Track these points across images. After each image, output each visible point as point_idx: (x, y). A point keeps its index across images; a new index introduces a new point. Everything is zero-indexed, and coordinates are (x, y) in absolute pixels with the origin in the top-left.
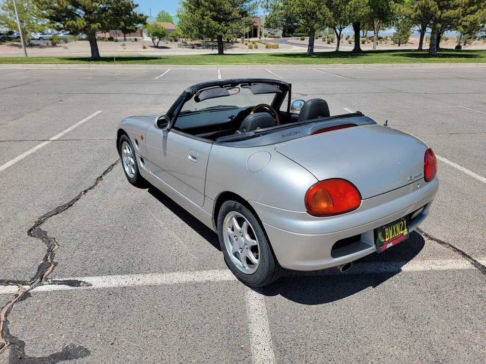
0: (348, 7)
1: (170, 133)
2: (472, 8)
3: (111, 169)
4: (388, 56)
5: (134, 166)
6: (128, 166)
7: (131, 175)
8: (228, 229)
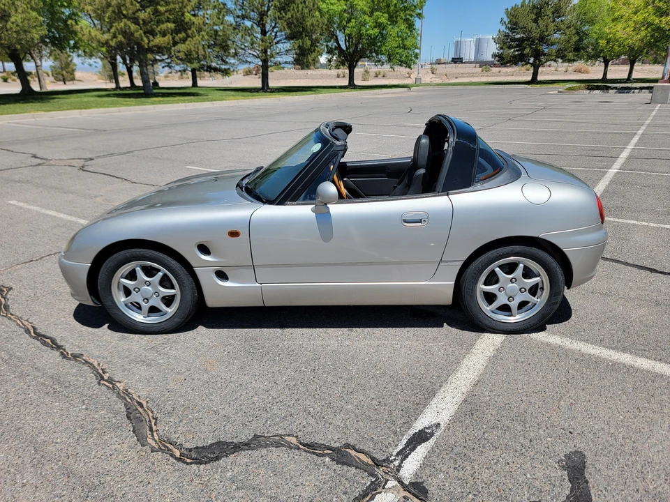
5: (173, 297)
6: (143, 304)
7: (153, 319)
8: (481, 287)
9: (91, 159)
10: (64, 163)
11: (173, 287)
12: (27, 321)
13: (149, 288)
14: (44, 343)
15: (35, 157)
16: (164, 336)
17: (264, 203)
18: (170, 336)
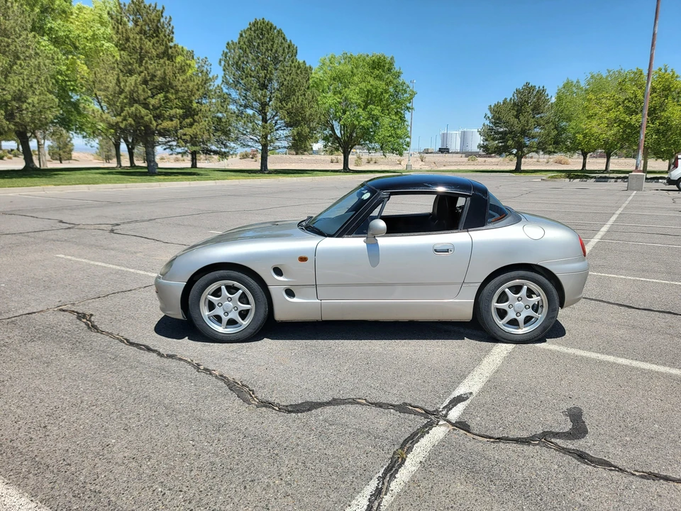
4: (98, 176)
5: (247, 311)
6: (223, 316)
7: (230, 330)
8: (495, 304)
9: (118, 225)
10: (93, 227)
11: (248, 303)
12: (118, 335)
13: (230, 303)
14: (141, 349)
15: (61, 222)
16: (238, 344)
17: (326, 237)
18: (244, 344)
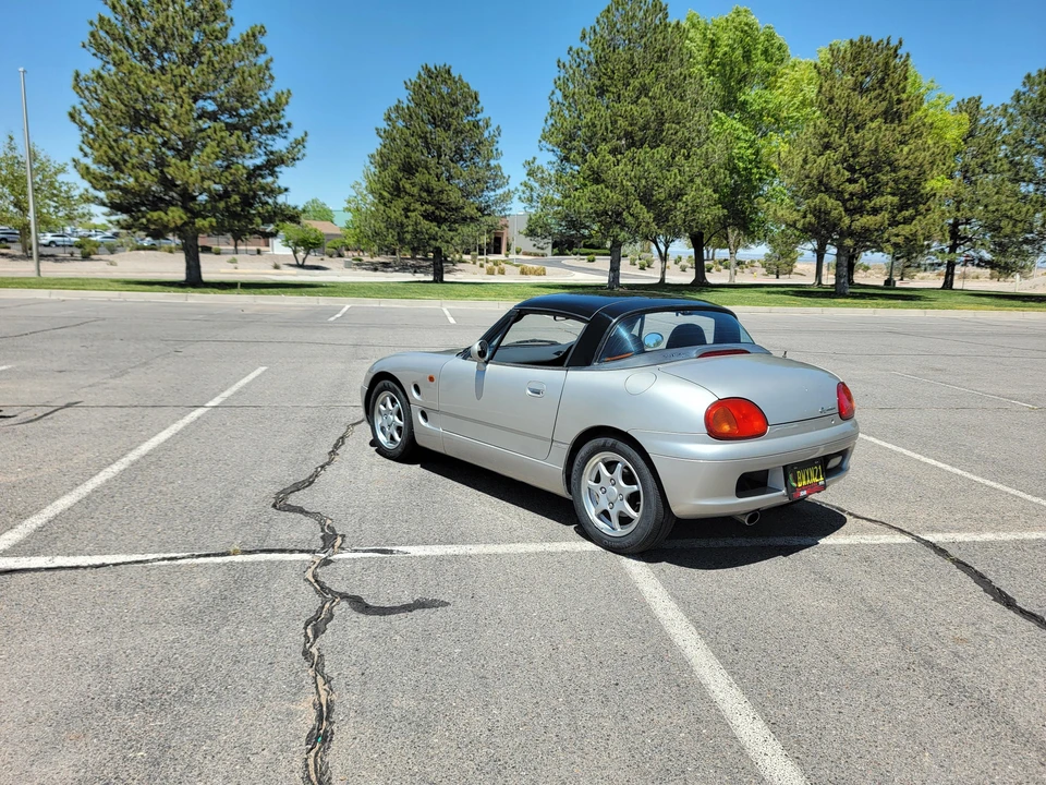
0: (680, 205)
1: (489, 366)
2: (906, 213)
3: (343, 443)
5: (401, 428)
6: (387, 429)
7: (390, 445)
8: (588, 482)
11: (401, 419)
13: (391, 416)
18: (394, 463)
